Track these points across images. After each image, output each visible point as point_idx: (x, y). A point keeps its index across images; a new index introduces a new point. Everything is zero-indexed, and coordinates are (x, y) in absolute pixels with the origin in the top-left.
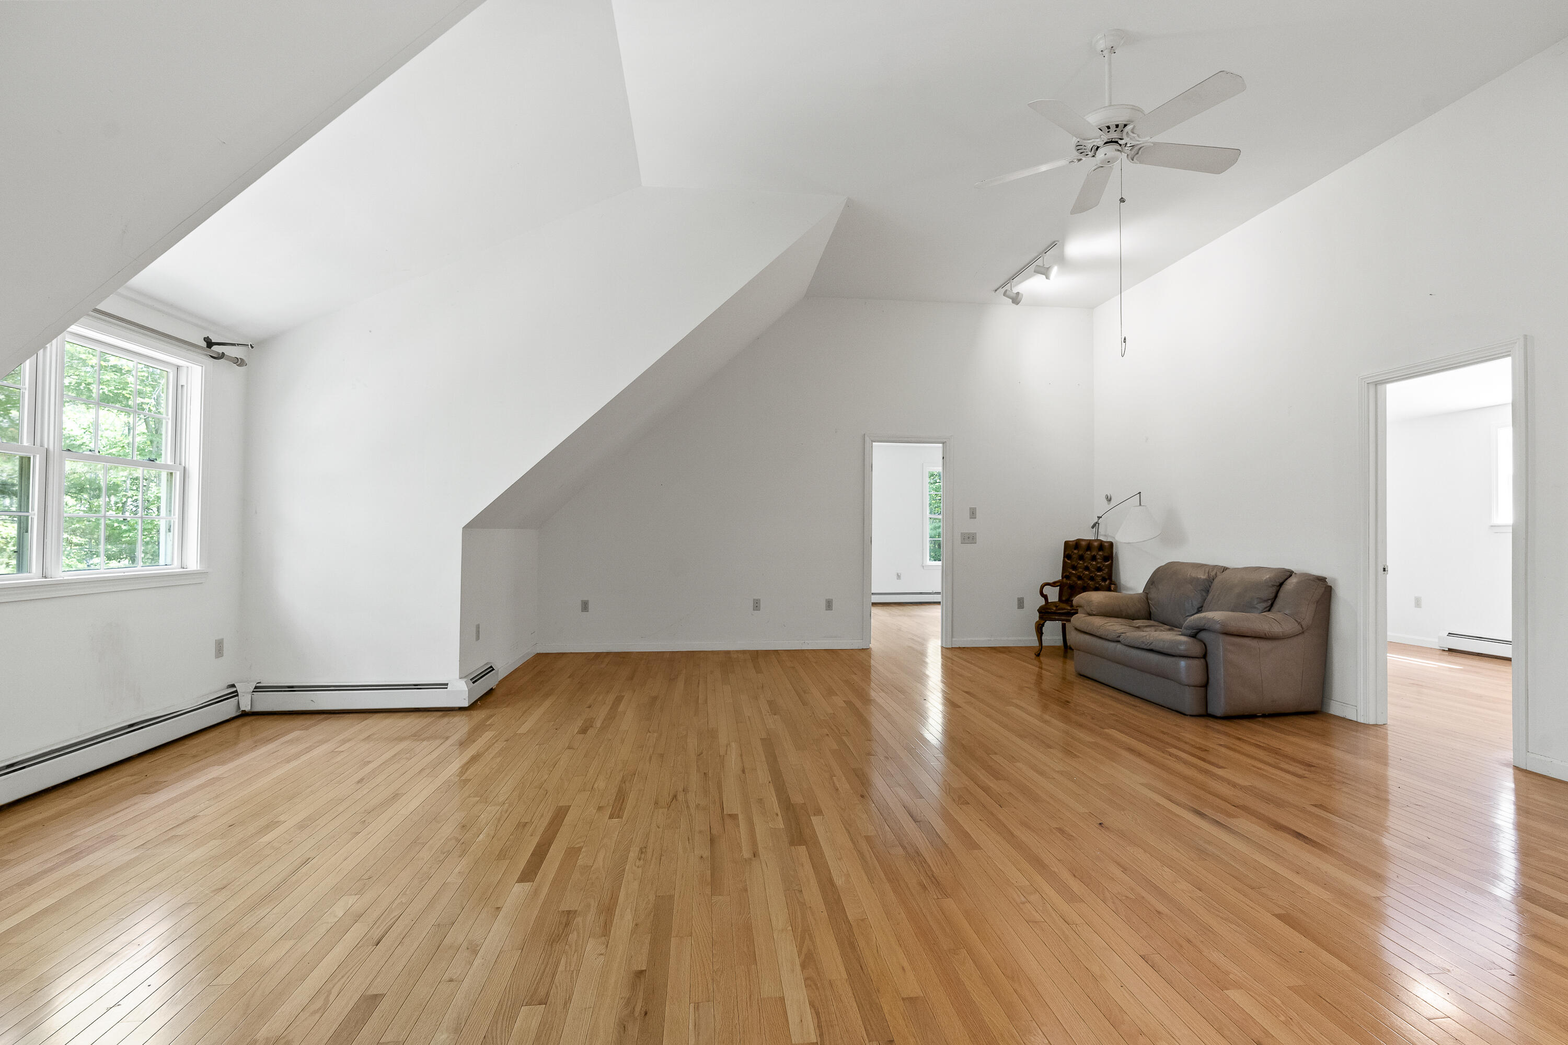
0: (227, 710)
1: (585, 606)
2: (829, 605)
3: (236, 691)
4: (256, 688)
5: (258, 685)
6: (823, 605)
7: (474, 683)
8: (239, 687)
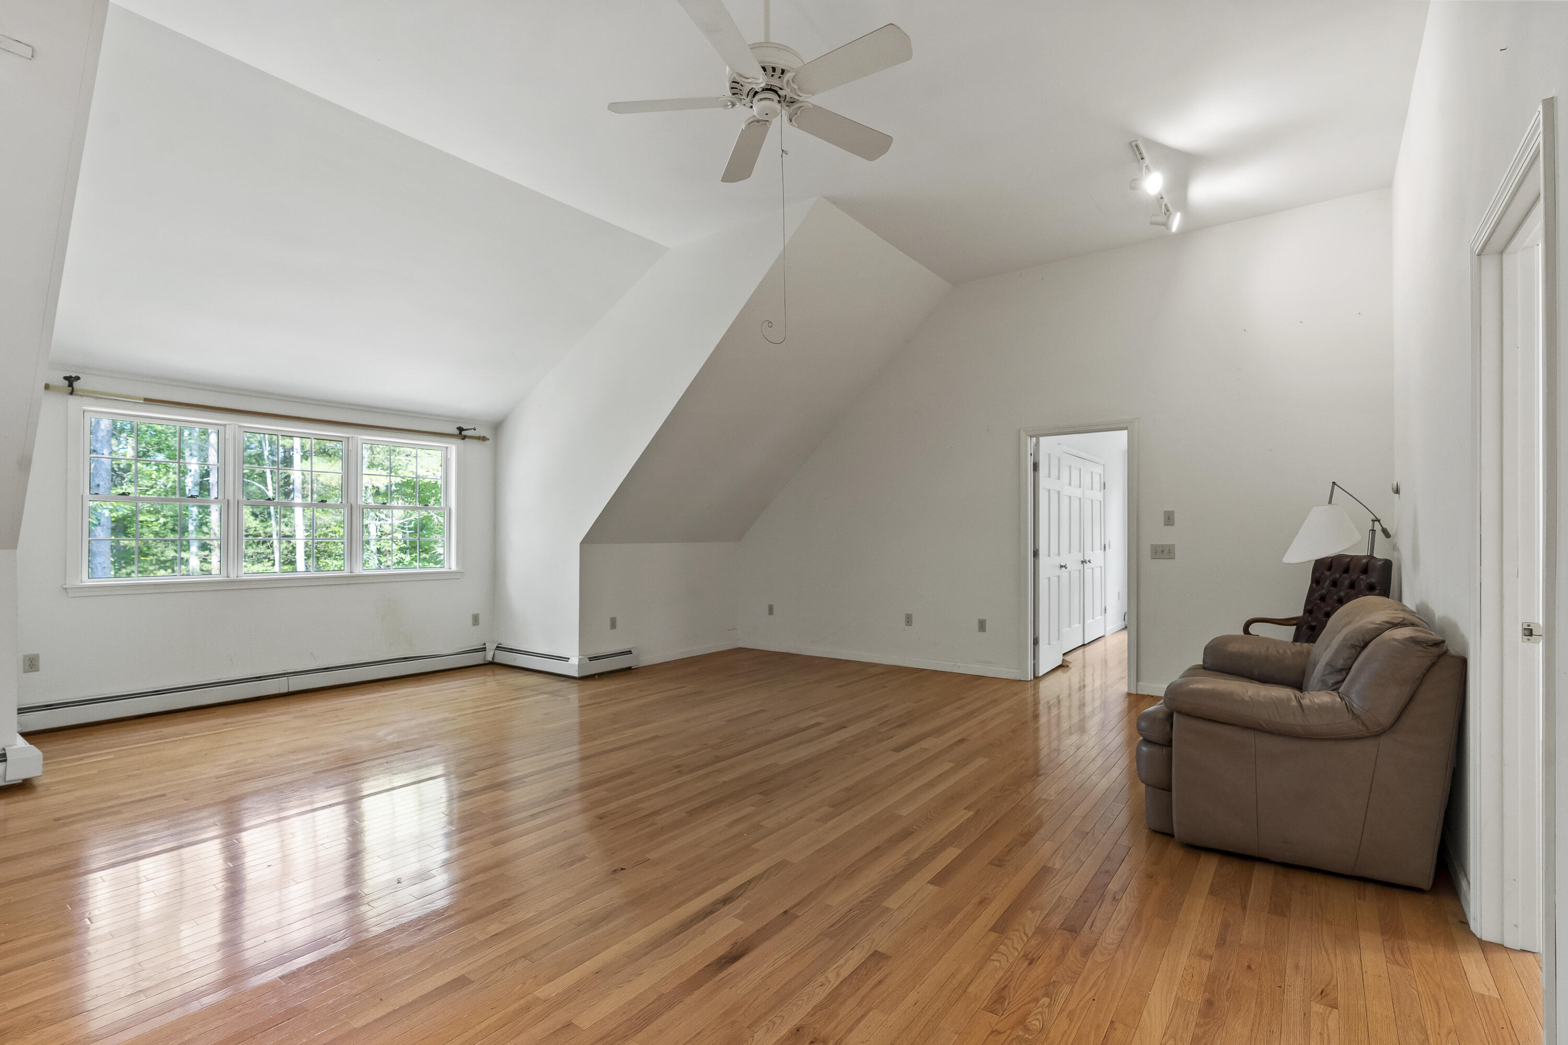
0: (477, 658)
1: (771, 610)
2: (982, 626)
3: (485, 648)
4: (497, 647)
5: (499, 645)
6: (976, 625)
7: (590, 661)
8: (487, 646)
